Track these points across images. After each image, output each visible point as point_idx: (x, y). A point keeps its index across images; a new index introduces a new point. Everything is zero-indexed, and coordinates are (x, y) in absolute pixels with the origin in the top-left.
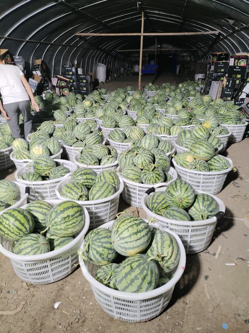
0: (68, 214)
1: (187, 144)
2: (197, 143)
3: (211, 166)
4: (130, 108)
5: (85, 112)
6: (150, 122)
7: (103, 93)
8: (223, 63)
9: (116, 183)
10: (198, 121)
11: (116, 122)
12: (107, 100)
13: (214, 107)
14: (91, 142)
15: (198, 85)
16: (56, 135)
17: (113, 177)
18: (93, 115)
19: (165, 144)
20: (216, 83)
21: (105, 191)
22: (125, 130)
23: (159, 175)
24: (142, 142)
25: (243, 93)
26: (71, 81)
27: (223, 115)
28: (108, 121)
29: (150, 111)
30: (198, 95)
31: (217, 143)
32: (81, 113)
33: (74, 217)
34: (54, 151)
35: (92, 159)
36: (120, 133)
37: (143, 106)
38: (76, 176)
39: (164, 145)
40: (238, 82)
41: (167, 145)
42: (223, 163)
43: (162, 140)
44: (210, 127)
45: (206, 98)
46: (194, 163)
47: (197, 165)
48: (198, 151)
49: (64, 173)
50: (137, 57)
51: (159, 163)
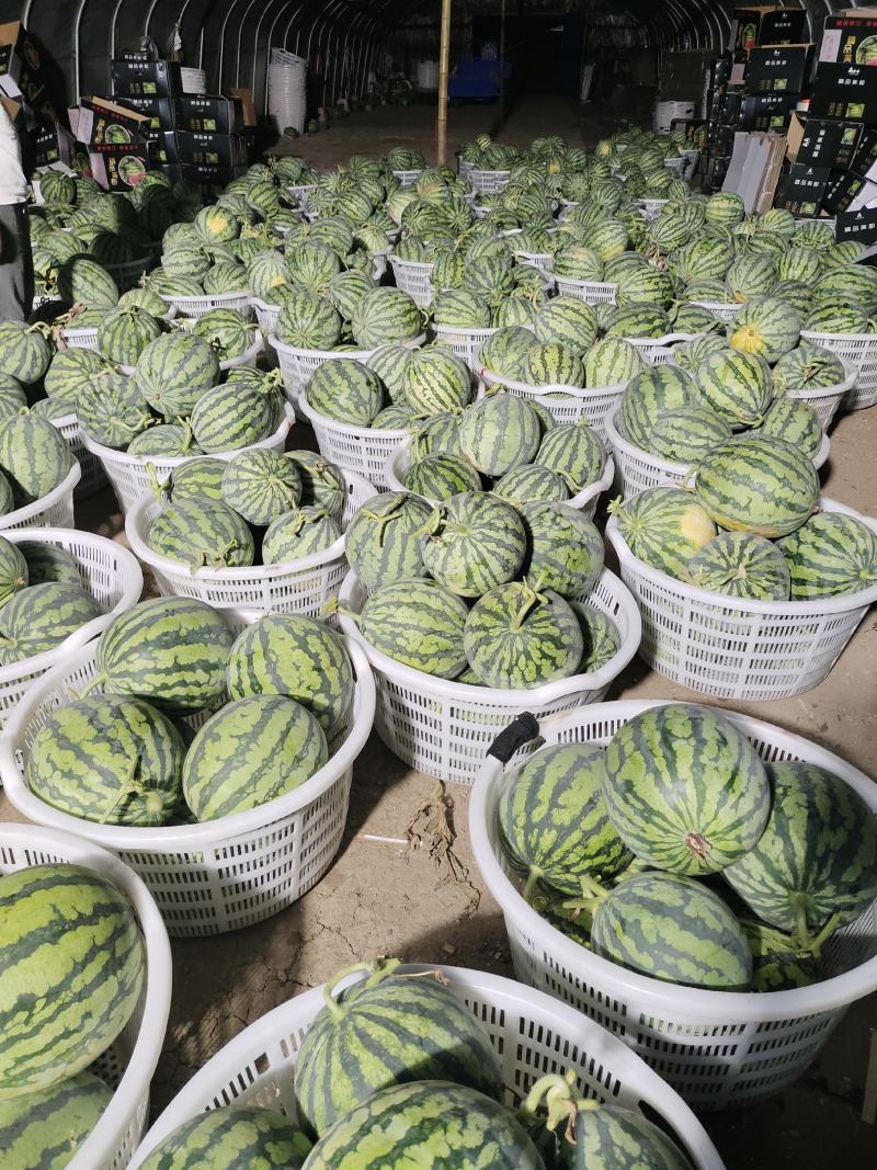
0: (25, 990)
1: (671, 443)
2: (738, 451)
3: (800, 563)
4: (403, 250)
5: (204, 265)
6: (491, 317)
7: (289, 178)
8: (785, 53)
9: (335, 689)
10: (700, 316)
11: (342, 319)
12: (307, 206)
13: (757, 246)
14: (220, 432)
15: (673, 147)
16: (58, 388)
17: (315, 657)
18: (241, 280)
19: (572, 442)
20: (759, 139)
21: (267, 762)
22: (382, 360)
23: (559, 645)
24: (461, 431)
25: (868, 185)
26: (155, 123)
27: (805, 287)
28: (302, 316)
29: (492, 267)
30: (680, 188)
31: (807, 432)
32: (184, 269)
33: (65, 996)
34: (36, 478)
35: (217, 533)
36: (357, 376)
37: (461, 238)
38: (119, 653)
39: (568, 451)
40: (849, 135)
41: (583, 447)
42: (857, 551)
43: (555, 424)
44: (765, 351)
45: (719, 207)
46: (724, 557)
47: (737, 567)
48: (739, 493)
49: (63, 623)
50: (429, 26)
51: (554, 564)
